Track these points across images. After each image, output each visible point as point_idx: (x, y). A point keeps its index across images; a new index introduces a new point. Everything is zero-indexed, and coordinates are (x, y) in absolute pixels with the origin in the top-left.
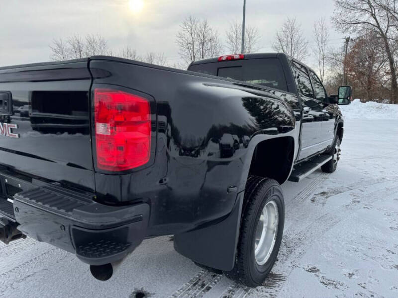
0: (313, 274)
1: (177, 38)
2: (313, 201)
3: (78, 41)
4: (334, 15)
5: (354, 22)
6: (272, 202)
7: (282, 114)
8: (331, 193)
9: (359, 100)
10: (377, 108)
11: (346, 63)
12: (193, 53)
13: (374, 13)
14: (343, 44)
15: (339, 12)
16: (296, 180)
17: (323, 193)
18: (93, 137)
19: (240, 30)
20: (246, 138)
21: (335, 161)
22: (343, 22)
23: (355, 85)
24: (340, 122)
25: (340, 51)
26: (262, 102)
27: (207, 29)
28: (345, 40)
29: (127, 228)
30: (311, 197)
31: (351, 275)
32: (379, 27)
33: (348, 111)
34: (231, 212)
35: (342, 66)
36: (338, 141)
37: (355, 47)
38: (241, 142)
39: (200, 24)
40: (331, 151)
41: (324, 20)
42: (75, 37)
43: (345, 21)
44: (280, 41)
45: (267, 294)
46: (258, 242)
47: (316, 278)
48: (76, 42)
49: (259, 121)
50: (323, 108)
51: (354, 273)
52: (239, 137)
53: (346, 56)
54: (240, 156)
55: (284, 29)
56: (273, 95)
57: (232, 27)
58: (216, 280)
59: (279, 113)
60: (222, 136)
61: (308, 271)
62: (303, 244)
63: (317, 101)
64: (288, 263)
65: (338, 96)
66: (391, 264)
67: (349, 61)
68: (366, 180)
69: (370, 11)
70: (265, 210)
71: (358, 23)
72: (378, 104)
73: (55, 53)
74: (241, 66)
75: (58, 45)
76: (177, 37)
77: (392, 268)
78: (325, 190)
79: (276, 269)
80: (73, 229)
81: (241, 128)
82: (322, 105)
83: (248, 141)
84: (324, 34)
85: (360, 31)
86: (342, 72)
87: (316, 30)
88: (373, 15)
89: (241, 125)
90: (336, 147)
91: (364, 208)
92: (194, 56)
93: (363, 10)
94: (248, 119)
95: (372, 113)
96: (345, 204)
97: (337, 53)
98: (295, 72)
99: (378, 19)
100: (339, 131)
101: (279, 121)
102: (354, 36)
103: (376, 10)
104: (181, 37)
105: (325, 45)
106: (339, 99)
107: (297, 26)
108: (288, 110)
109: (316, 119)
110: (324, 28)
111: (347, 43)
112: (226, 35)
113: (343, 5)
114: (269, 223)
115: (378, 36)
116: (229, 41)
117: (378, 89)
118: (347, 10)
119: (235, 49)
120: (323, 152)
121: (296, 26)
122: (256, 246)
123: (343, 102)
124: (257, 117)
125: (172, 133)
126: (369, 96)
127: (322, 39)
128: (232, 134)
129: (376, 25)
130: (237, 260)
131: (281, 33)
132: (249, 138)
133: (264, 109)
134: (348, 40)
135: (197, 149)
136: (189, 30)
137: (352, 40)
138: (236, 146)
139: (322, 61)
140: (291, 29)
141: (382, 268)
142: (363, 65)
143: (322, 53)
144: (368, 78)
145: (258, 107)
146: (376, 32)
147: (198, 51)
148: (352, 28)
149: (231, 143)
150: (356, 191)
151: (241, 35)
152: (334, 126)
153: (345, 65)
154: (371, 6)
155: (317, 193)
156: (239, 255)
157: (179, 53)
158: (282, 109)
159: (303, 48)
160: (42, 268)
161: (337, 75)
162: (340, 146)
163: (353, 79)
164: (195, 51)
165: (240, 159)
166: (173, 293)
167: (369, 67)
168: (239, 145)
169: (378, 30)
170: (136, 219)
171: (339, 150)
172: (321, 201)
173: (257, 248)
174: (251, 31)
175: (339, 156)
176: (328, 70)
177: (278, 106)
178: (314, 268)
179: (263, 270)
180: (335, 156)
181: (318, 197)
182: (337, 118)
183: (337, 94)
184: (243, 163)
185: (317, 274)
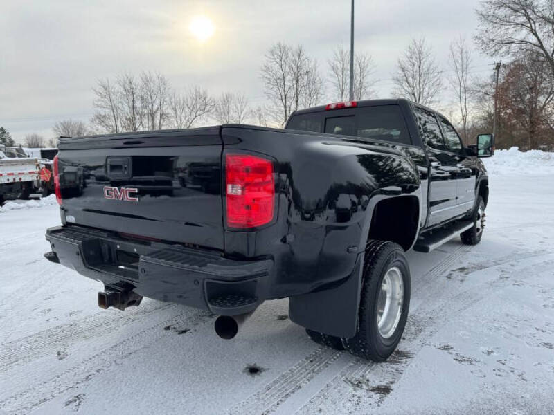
0: (446, 351)
1: (261, 72)
2: (449, 277)
3: (130, 80)
4: (477, 34)
5: (507, 42)
6: (395, 269)
7: (406, 171)
8: (472, 268)
9: (517, 148)
10: (544, 159)
11: (496, 97)
12: (285, 91)
13: (533, 28)
14: (492, 73)
15: (485, 28)
16: (426, 250)
17: (462, 269)
18: (224, 198)
19: (348, 58)
20: (365, 198)
21: (478, 229)
22: (492, 42)
23: (513, 127)
24: (482, 179)
25: (489, 81)
26: (380, 158)
27: (302, 58)
28: (494, 67)
29: (255, 281)
30: (447, 274)
31: (489, 353)
32: (541, 47)
33: (501, 164)
34: (350, 275)
35: (493, 101)
36: (482, 203)
37: (509, 75)
38: (359, 203)
39: (292, 53)
40: (472, 216)
41: (464, 40)
42: (126, 75)
43: (493, 41)
44: (403, 71)
45: (393, 370)
46: (381, 314)
47: (450, 355)
48: (128, 82)
49: (378, 179)
50: (459, 162)
51: (494, 350)
52: (357, 197)
53: (496, 88)
54: (358, 220)
55: (409, 54)
56: (393, 151)
57: (336, 55)
58: (335, 357)
59: (402, 170)
60: (338, 196)
61: (440, 349)
62: (434, 323)
63: (450, 154)
64: (417, 341)
65: (477, 146)
66: (539, 342)
67: (502, 94)
68: (519, 253)
69: (529, 25)
70: (387, 277)
71: (512, 42)
72: (545, 153)
73: (100, 98)
74: (354, 116)
75: (104, 87)
76: (262, 70)
77: (539, 346)
78: (465, 265)
79: (402, 346)
80: (208, 282)
81: (358, 186)
82: (457, 158)
83: (367, 202)
84: (464, 59)
85: (515, 53)
86: (493, 111)
87: (453, 53)
88: (534, 32)
89: (358, 183)
90: (480, 211)
91: (514, 284)
92: (285, 95)
93: (519, 24)
94: (366, 177)
95: (538, 166)
96: (489, 280)
97: (484, 84)
98: (420, 119)
99: (540, 35)
100: (483, 191)
101: (403, 179)
102: (506, 60)
103: (537, 24)
104: (268, 70)
105: (466, 73)
106: (478, 150)
107: (426, 49)
108: (411, 168)
109: (454, 176)
110: (464, 51)
111: (498, 71)
112: (329, 66)
113: (490, 18)
114: (393, 293)
115: (542, 58)
116: (332, 73)
117: (545, 131)
118: (496, 25)
119: (341, 84)
120: (460, 217)
121: (424, 50)
122: (379, 317)
123: (484, 153)
124: (375, 175)
125: (293, 196)
126: (532, 142)
127: (462, 66)
128: (349, 194)
129: (538, 43)
130: (359, 328)
131: (404, 60)
132: (368, 199)
133: (382, 166)
134: (498, 66)
135: (312, 213)
136: (278, 60)
137: (505, 66)
138: (354, 208)
139: (463, 95)
140: (417, 55)
141: (528, 346)
142: (522, 100)
143: (462, 84)
144: (530, 118)
145: (376, 164)
146: (538, 53)
147: (290, 88)
148: (503, 50)
149: (349, 206)
150: (505, 266)
151: (349, 65)
152: (474, 184)
153: (496, 100)
154: (529, 19)
155: (454, 269)
156: (361, 321)
157: (265, 93)
158: (405, 165)
159: (436, 79)
160: (142, 346)
161: (485, 115)
162: (485, 211)
163: (509, 118)
164: (287, 88)
165: (358, 223)
166: (290, 368)
167: (530, 102)
168: (357, 207)
169: (542, 51)
170: (263, 273)
171: (484, 215)
172: (460, 278)
173: (381, 321)
174: (363, 59)
175: (484, 223)
176: (473, 107)
177: (400, 162)
178: (447, 346)
179: (388, 344)
180: (479, 223)
181: (455, 274)
182: (477, 175)
183: (476, 144)
184: (361, 229)
185: (450, 351)
